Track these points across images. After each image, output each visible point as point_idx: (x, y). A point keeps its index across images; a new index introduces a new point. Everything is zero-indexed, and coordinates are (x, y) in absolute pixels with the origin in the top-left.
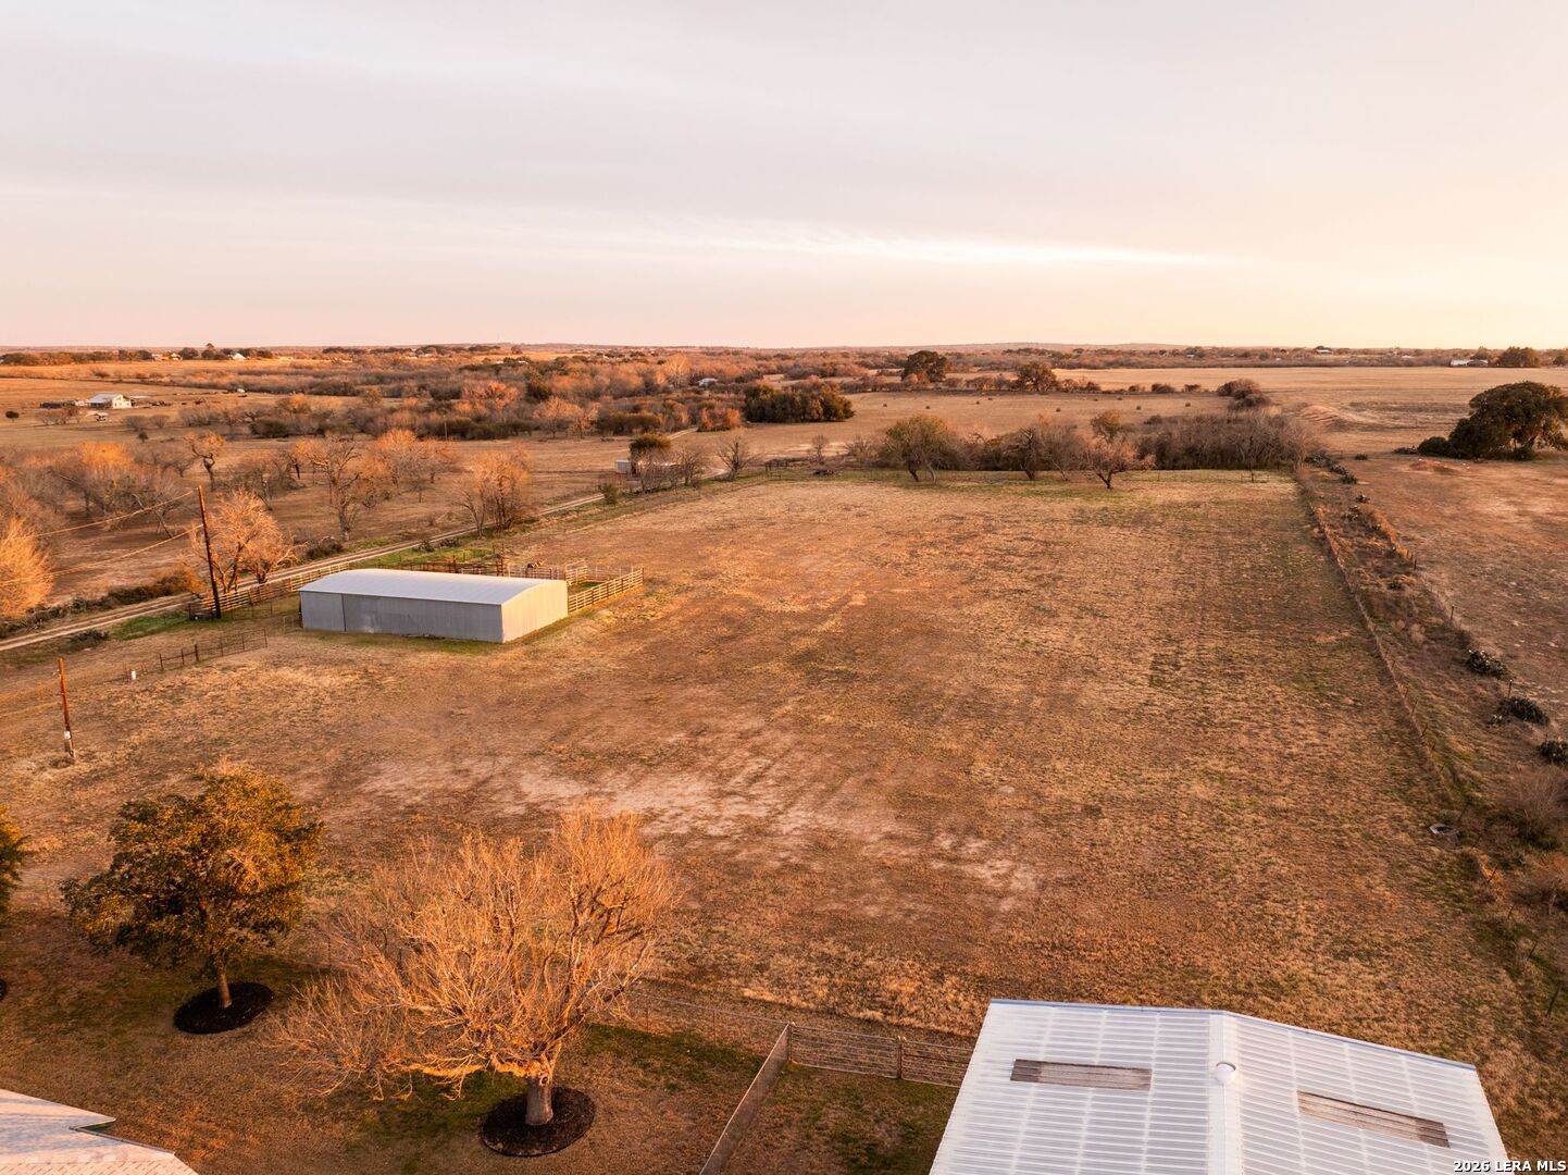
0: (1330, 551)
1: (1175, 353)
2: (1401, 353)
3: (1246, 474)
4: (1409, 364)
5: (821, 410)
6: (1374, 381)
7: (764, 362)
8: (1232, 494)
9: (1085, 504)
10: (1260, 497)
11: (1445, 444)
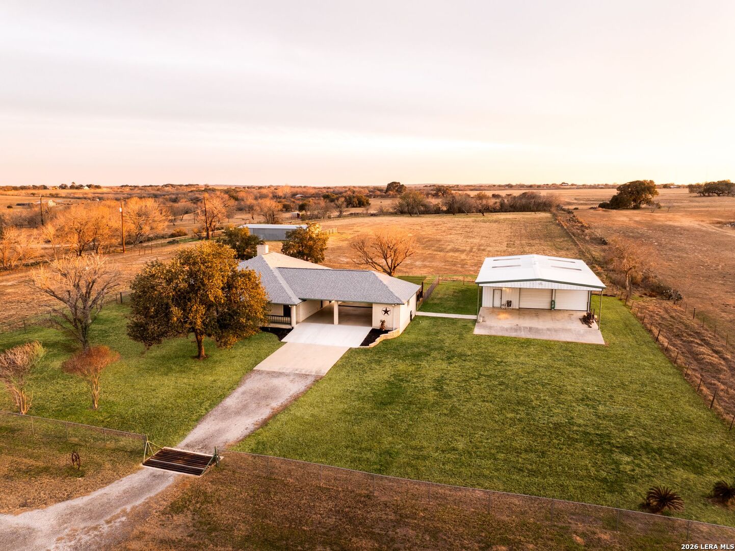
0: (562, 226)
1: (499, 186)
2: (599, 185)
3: (534, 213)
4: (602, 188)
5: (357, 202)
6: (586, 193)
7: (320, 190)
8: (529, 216)
9: (476, 219)
10: (538, 217)
11: (608, 204)
